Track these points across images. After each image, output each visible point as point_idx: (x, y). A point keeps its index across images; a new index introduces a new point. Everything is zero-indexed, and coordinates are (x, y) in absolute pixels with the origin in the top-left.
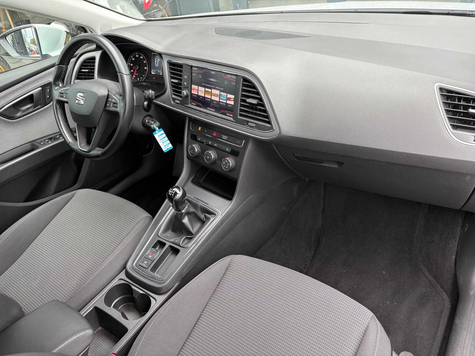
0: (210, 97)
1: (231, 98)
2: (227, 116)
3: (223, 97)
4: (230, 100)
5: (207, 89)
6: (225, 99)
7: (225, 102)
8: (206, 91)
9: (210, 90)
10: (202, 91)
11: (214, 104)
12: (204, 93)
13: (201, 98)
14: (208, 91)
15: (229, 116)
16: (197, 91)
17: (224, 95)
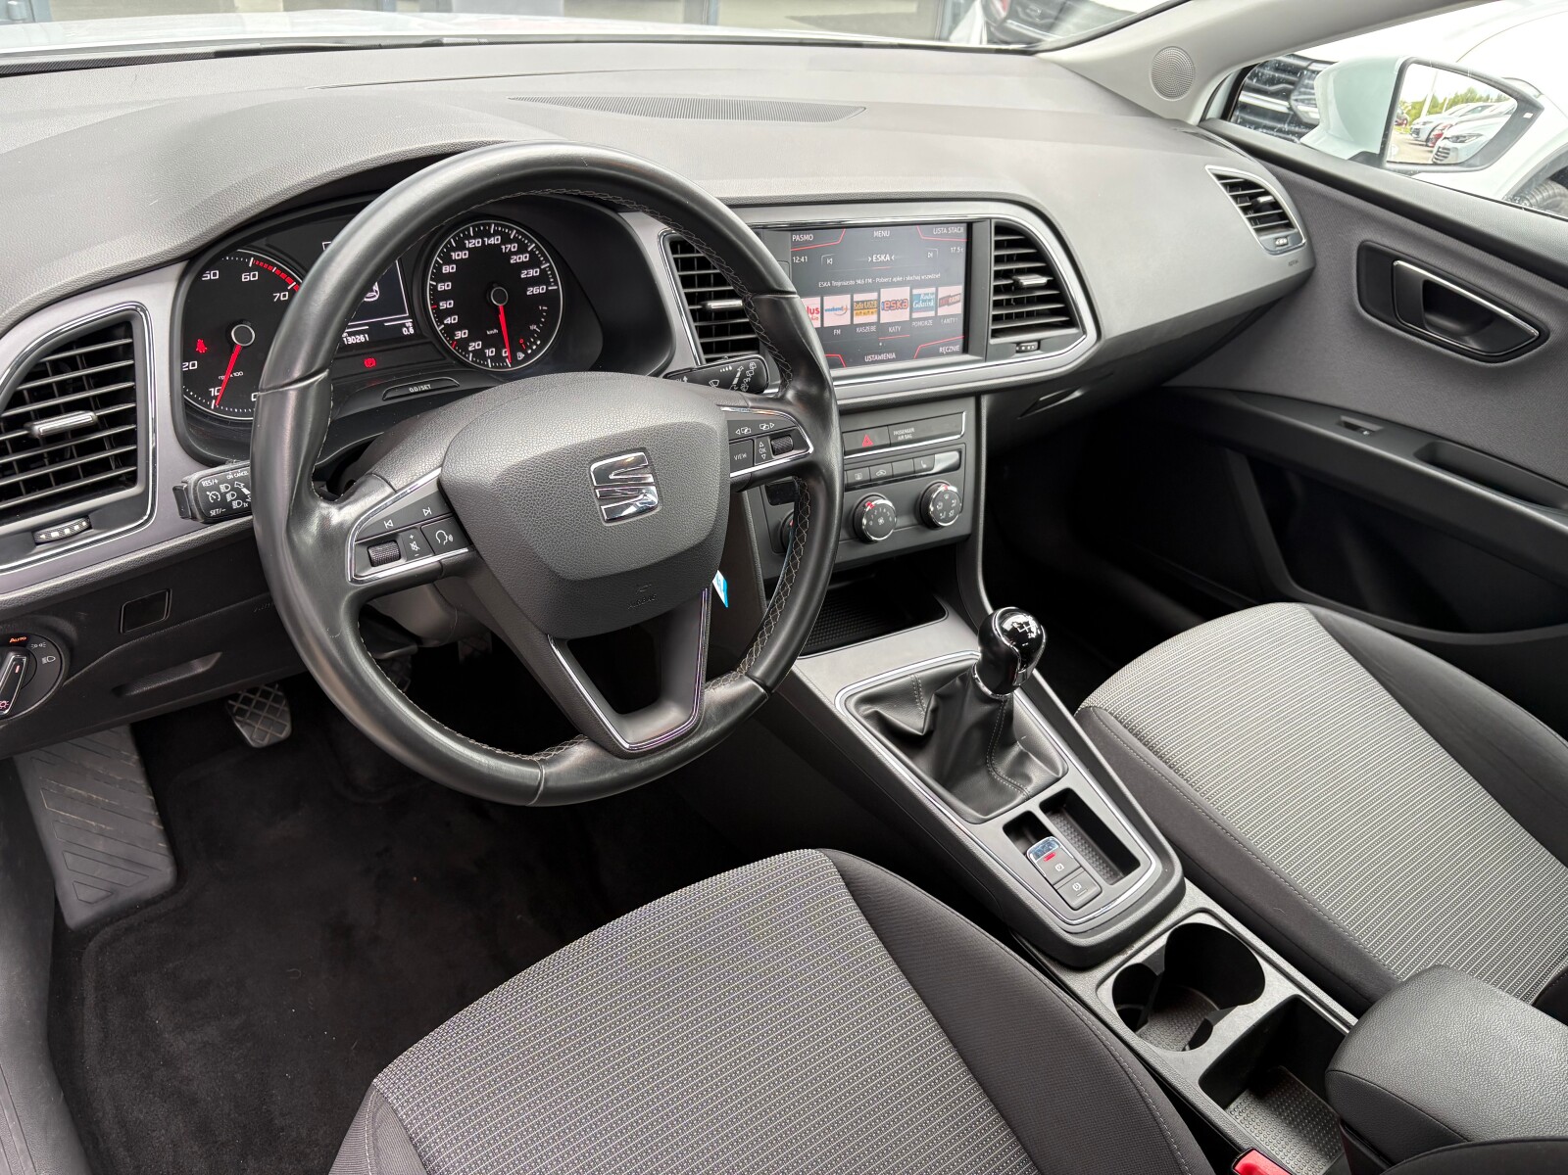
0: (873, 318)
1: (950, 296)
2: (942, 355)
3: (924, 301)
4: (949, 304)
5: (858, 297)
6: (932, 304)
7: (932, 314)
8: (858, 302)
9: (873, 296)
10: (841, 309)
11: (894, 333)
12: (849, 312)
13: (839, 332)
14: (863, 302)
15: (948, 354)
16: (819, 316)
17: (928, 294)
